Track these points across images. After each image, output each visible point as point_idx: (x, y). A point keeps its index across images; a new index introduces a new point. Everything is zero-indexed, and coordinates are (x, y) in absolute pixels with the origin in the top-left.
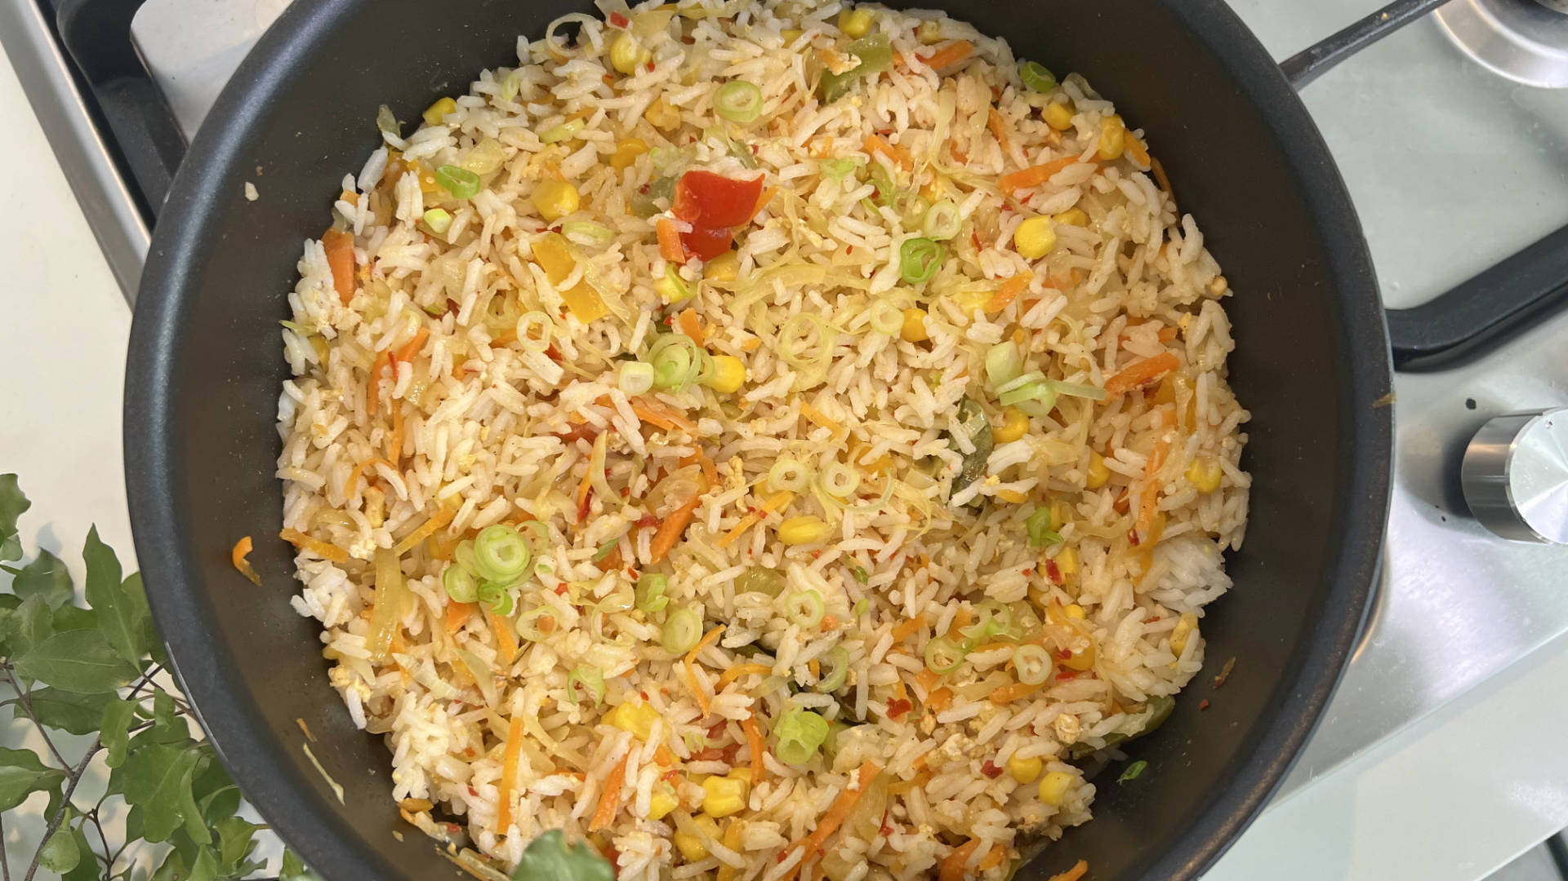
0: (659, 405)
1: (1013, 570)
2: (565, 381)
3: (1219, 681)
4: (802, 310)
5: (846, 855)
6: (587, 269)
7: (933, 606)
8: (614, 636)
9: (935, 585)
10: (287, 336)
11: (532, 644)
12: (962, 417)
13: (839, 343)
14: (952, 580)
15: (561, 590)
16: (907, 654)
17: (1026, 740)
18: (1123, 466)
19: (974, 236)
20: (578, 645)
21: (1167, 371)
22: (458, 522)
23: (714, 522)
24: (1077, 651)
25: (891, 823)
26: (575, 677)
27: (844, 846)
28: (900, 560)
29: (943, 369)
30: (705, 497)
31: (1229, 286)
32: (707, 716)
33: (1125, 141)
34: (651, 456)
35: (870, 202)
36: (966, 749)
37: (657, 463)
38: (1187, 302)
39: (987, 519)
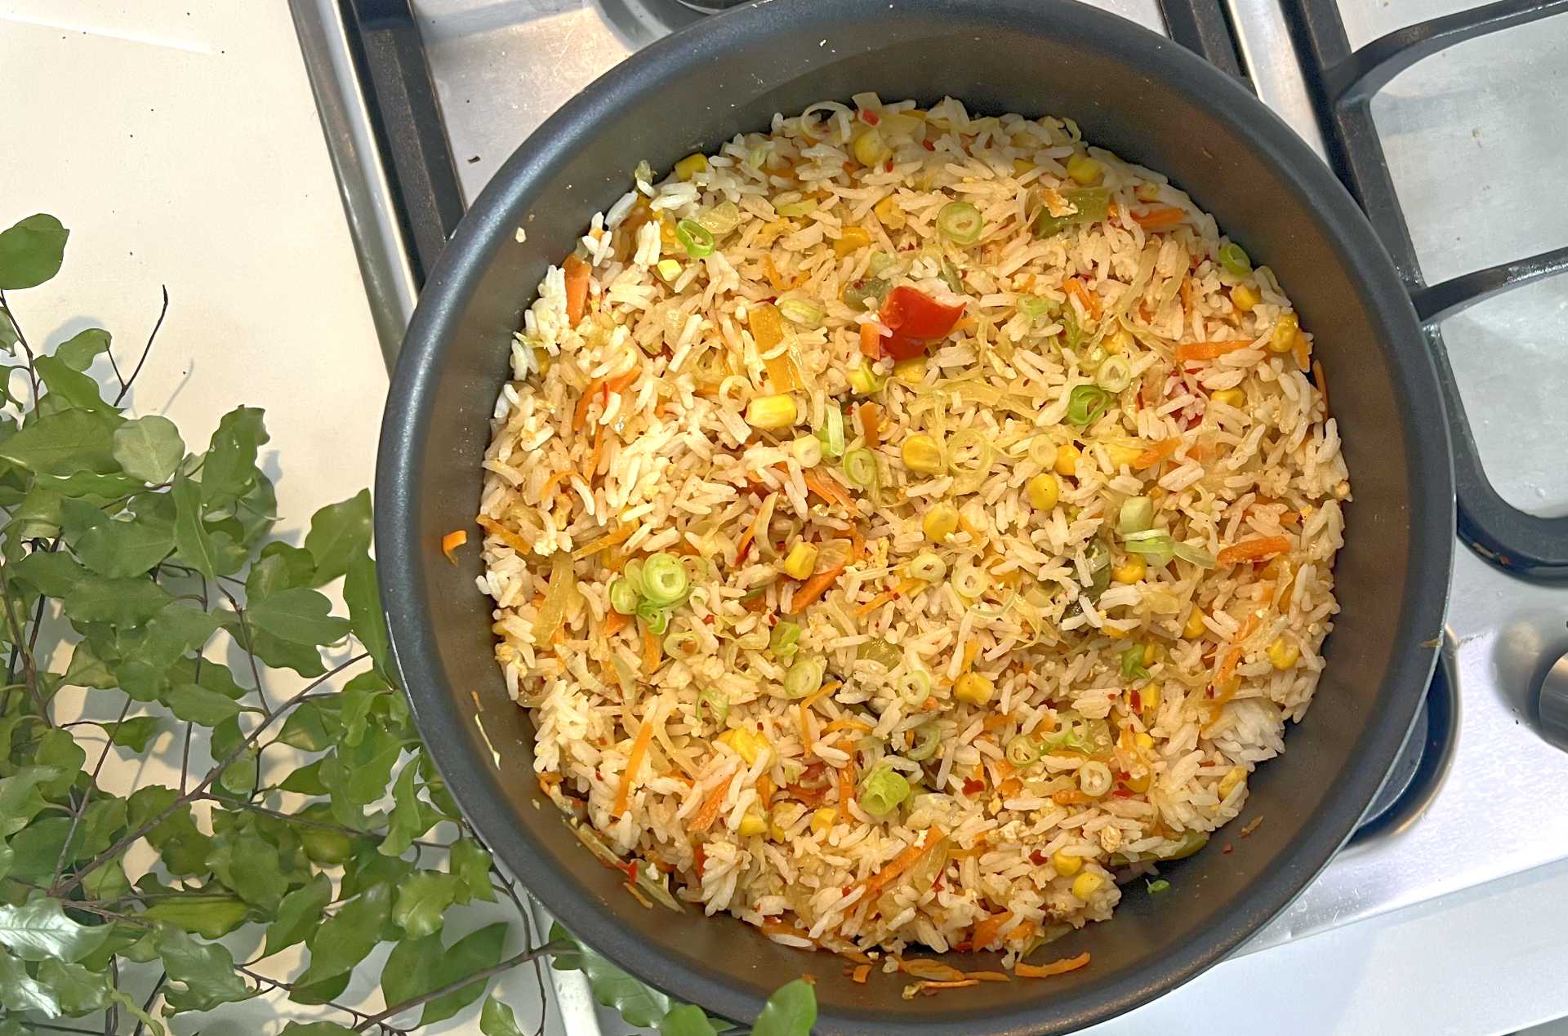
1: (1100, 691)
3: (1247, 831)
4: (972, 424)
5: (898, 899)
6: (792, 343)
7: (1025, 708)
8: (745, 668)
9: (1030, 690)
10: (515, 345)
11: (673, 660)
12: (1088, 553)
14: (1047, 689)
15: (708, 620)
16: (992, 742)
17: (1073, 840)
18: (1218, 627)
20: (713, 669)
21: (1277, 554)
22: (632, 543)
23: (852, 593)
24: (1135, 777)
25: (943, 882)
26: (705, 697)
27: (899, 892)
28: (1006, 662)
31: (1351, 492)
32: (807, 756)
33: (1294, 339)
34: (810, 521)
35: (1056, 340)
36: (1021, 835)
38: (1312, 496)
39: (1088, 643)
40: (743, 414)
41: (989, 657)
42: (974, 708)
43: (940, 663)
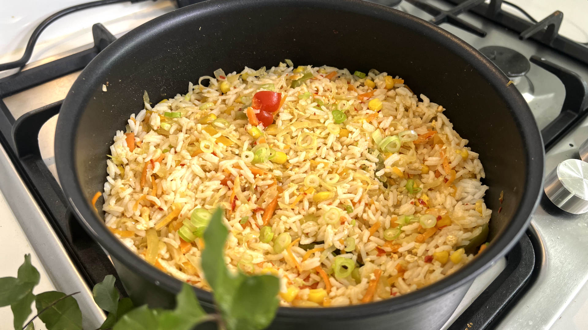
0: (257, 168)
2: (220, 161)
3: (501, 199)
6: (223, 132)
7: (381, 218)
9: (379, 211)
10: (109, 162)
12: (370, 153)
13: (318, 142)
18: (432, 162)
19: (355, 109)
21: (434, 134)
22: (182, 214)
23: (287, 199)
24: (443, 214)
28: (363, 204)
29: (358, 140)
30: (281, 195)
31: (444, 107)
32: (302, 273)
33: (393, 81)
34: (257, 186)
36: (415, 259)
37: (259, 189)
38: (432, 116)
39: (390, 188)
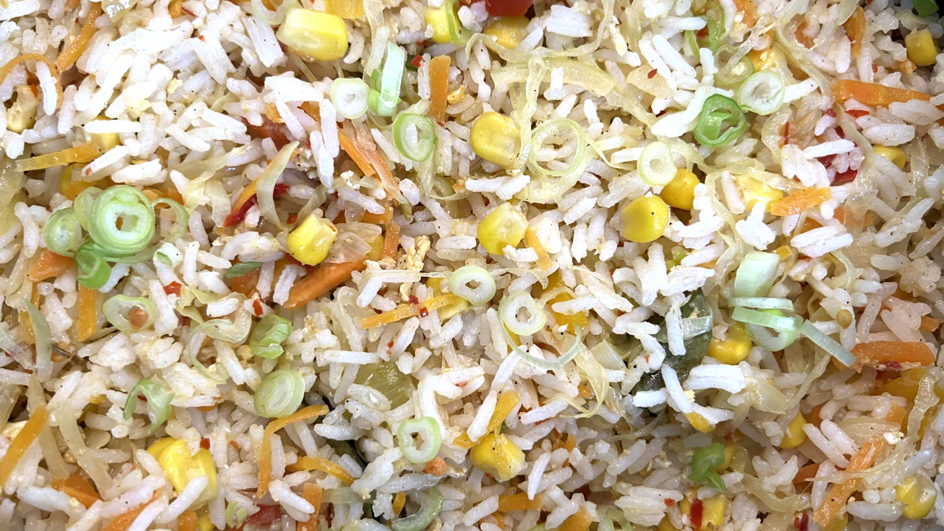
0: (369, 143)
1: (656, 492)
2: (280, 69)
4: (568, 116)
7: (557, 494)
8: (208, 362)
9: (568, 472)
11: (116, 331)
12: (686, 311)
13: (592, 169)
14: (589, 474)
15: (172, 289)
18: (826, 442)
19: (787, 125)
21: (917, 365)
22: (97, 166)
23: (368, 295)
26: (144, 388)
28: (546, 430)
29: (690, 250)
30: (373, 265)
32: (260, 494)
34: (335, 194)
35: (694, 38)
37: (340, 204)
39: (655, 428)
40: (276, 29)
41: (528, 418)
42: (490, 480)
43: (460, 411)
